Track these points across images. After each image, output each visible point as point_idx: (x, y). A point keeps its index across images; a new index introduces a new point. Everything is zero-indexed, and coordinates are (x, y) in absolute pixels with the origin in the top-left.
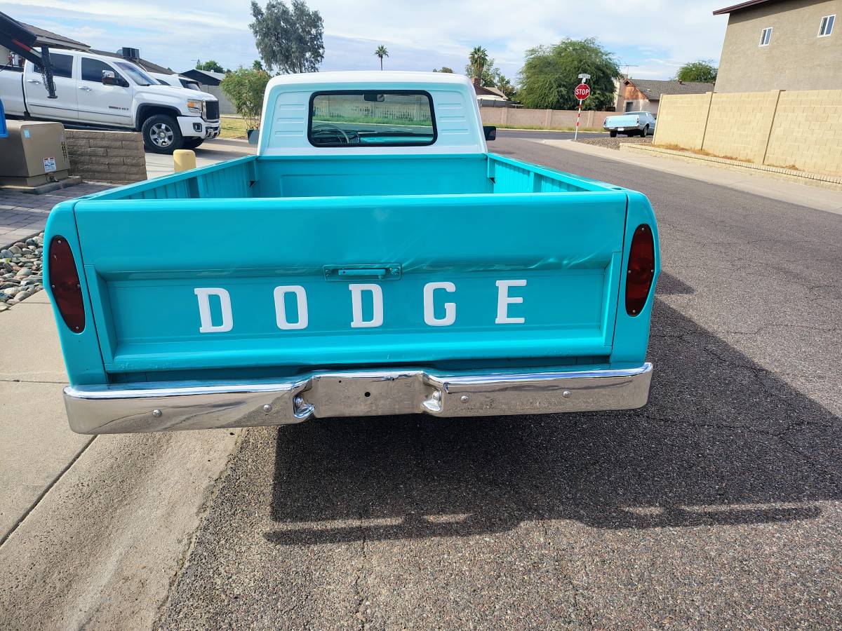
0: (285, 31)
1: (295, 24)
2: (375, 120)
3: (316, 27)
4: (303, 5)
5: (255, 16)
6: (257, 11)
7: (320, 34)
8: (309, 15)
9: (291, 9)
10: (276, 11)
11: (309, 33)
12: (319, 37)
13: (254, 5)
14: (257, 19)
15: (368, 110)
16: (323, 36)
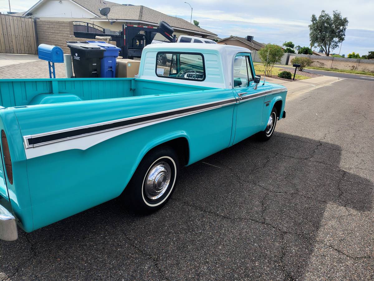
0: (326, 27)
1: (332, 24)
2: (356, 72)
3: (343, 25)
4: (339, 15)
5: (312, 21)
6: (314, 19)
7: (345, 29)
8: (341, 20)
9: (332, 17)
10: (324, 19)
11: (339, 28)
12: (344, 30)
13: (313, 16)
14: (313, 23)
15: (354, 67)
16: (346, 30)
